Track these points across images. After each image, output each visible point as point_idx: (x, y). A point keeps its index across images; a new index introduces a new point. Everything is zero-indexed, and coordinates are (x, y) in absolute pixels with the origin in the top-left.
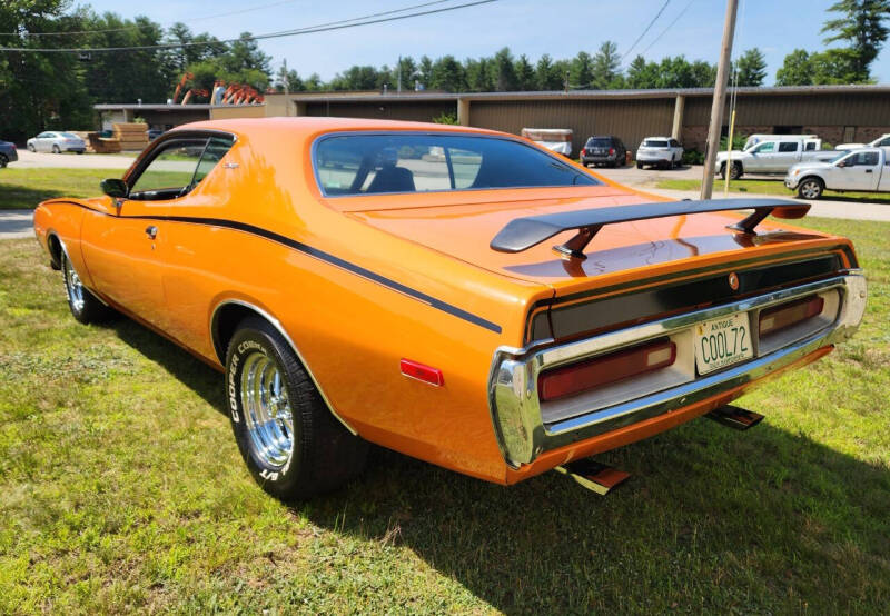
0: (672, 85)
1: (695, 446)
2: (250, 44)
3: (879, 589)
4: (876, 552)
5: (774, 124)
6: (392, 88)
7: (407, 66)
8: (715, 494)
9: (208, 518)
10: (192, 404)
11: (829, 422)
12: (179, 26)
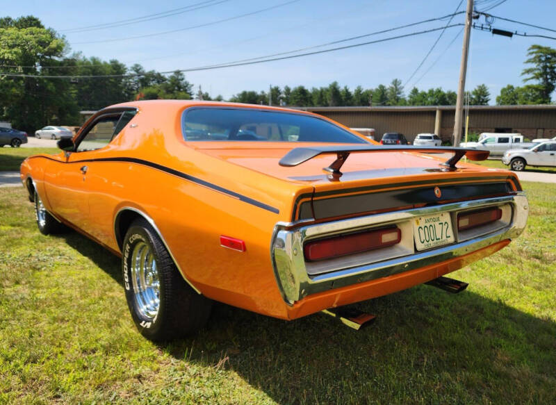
0: (435, 104)
1: (431, 308)
2: (180, 77)
3: (541, 395)
4: (542, 373)
5: (495, 127)
6: (265, 103)
7: (275, 92)
8: (441, 337)
9: (101, 353)
10: (106, 282)
11: (518, 294)
12: (137, 65)
